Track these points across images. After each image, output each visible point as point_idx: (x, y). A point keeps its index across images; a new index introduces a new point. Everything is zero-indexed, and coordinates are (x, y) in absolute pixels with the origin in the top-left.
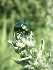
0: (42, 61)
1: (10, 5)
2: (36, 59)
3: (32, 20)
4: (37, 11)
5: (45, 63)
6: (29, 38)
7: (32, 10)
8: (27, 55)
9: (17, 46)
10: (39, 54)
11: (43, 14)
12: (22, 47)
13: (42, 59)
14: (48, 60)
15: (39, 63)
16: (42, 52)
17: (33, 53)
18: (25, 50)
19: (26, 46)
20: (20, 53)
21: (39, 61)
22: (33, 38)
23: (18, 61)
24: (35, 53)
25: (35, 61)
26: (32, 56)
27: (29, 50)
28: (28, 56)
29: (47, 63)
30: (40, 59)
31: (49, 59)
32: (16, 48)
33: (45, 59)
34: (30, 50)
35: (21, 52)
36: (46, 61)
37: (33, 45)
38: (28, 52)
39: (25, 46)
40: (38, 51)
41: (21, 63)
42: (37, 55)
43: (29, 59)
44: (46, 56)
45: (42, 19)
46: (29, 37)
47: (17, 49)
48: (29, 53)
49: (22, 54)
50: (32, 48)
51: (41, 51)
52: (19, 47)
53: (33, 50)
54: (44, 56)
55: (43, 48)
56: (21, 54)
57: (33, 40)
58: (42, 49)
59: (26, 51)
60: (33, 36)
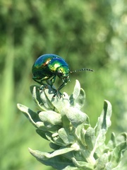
0: (107, 155)
2: (90, 153)
3: (73, 50)
4: (86, 26)
6: (71, 99)
7: (73, 25)
8: (67, 142)
9: (40, 121)
10: (97, 139)
11: (101, 35)
12: (53, 123)
13: (106, 151)
14: (122, 155)
15: (100, 162)
16: (105, 133)
17: (82, 135)
18: (62, 130)
19: (65, 118)
20: (49, 138)
21: (98, 155)
22: (81, 97)
23: (45, 157)
24: (88, 138)
25: (88, 156)
26: (80, 143)
27: (71, 128)
28: (69, 146)
29: (118, 161)
30: (102, 150)
31: (123, 152)
32: (40, 124)
33: (113, 153)
34: (74, 129)
35: (53, 136)
36: (116, 156)
37: (83, 116)
38: (71, 134)
39: (62, 119)
40: (96, 130)
41: (53, 161)
42: (93, 142)
43: (74, 153)
44: (118, 144)
45: (97, 48)
46: (72, 96)
47: (41, 127)
49: (56, 139)
50: (80, 123)
51: (104, 130)
52: (46, 123)
53: (83, 129)
54: (110, 142)
55: (109, 123)
56: (52, 139)
57: (81, 102)
59: (65, 133)
60: (82, 93)
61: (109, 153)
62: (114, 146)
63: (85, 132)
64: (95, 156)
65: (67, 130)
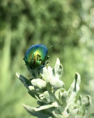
1: (17, 6)
2: (64, 109)
5: (80, 114)
6: (53, 71)
9: (32, 85)
10: (70, 99)
12: (40, 87)
13: (75, 108)
14: (86, 111)
16: (75, 95)
17: (59, 96)
18: (46, 92)
19: (49, 85)
20: (37, 98)
21: (70, 111)
22: (60, 70)
23: (34, 110)
24: (63, 98)
25: (63, 111)
26: (58, 102)
27: (52, 91)
28: (51, 103)
29: (83, 115)
30: (72, 107)
31: (87, 109)
32: (31, 88)
33: (80, 109)
34: (54, 92)
35: (40, 96)
36: (82, 112)
37: (61, 83)
38: (52, 95)
39: (47, 85)
40: (69, 93)
41: (39, 114)
42: (67, 101)
43: (54, 108)
44: (83, 103)
46: (54, 69)
47: (33, 90)
48: (53, 98)
49: (42, 98)
50: (59, 88)
51: (75, 93)
52: (36, 87)
53: (61, 92)
54: (78, 102)
55: (78, 88)
56: (39, 98)
57: (60, 73)
58: (75, 90)
59: (48, 94)
60: (60, 67)
61: (77, 109)
62: (81, 105)
63: (62, 94)
64: (68, 111)
65: (50, 92)
